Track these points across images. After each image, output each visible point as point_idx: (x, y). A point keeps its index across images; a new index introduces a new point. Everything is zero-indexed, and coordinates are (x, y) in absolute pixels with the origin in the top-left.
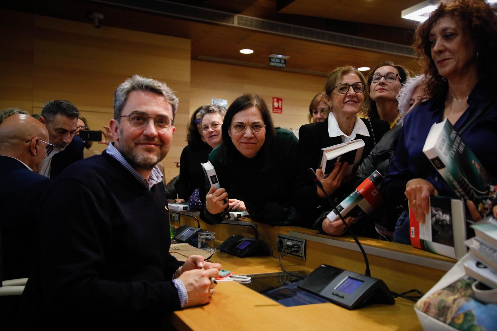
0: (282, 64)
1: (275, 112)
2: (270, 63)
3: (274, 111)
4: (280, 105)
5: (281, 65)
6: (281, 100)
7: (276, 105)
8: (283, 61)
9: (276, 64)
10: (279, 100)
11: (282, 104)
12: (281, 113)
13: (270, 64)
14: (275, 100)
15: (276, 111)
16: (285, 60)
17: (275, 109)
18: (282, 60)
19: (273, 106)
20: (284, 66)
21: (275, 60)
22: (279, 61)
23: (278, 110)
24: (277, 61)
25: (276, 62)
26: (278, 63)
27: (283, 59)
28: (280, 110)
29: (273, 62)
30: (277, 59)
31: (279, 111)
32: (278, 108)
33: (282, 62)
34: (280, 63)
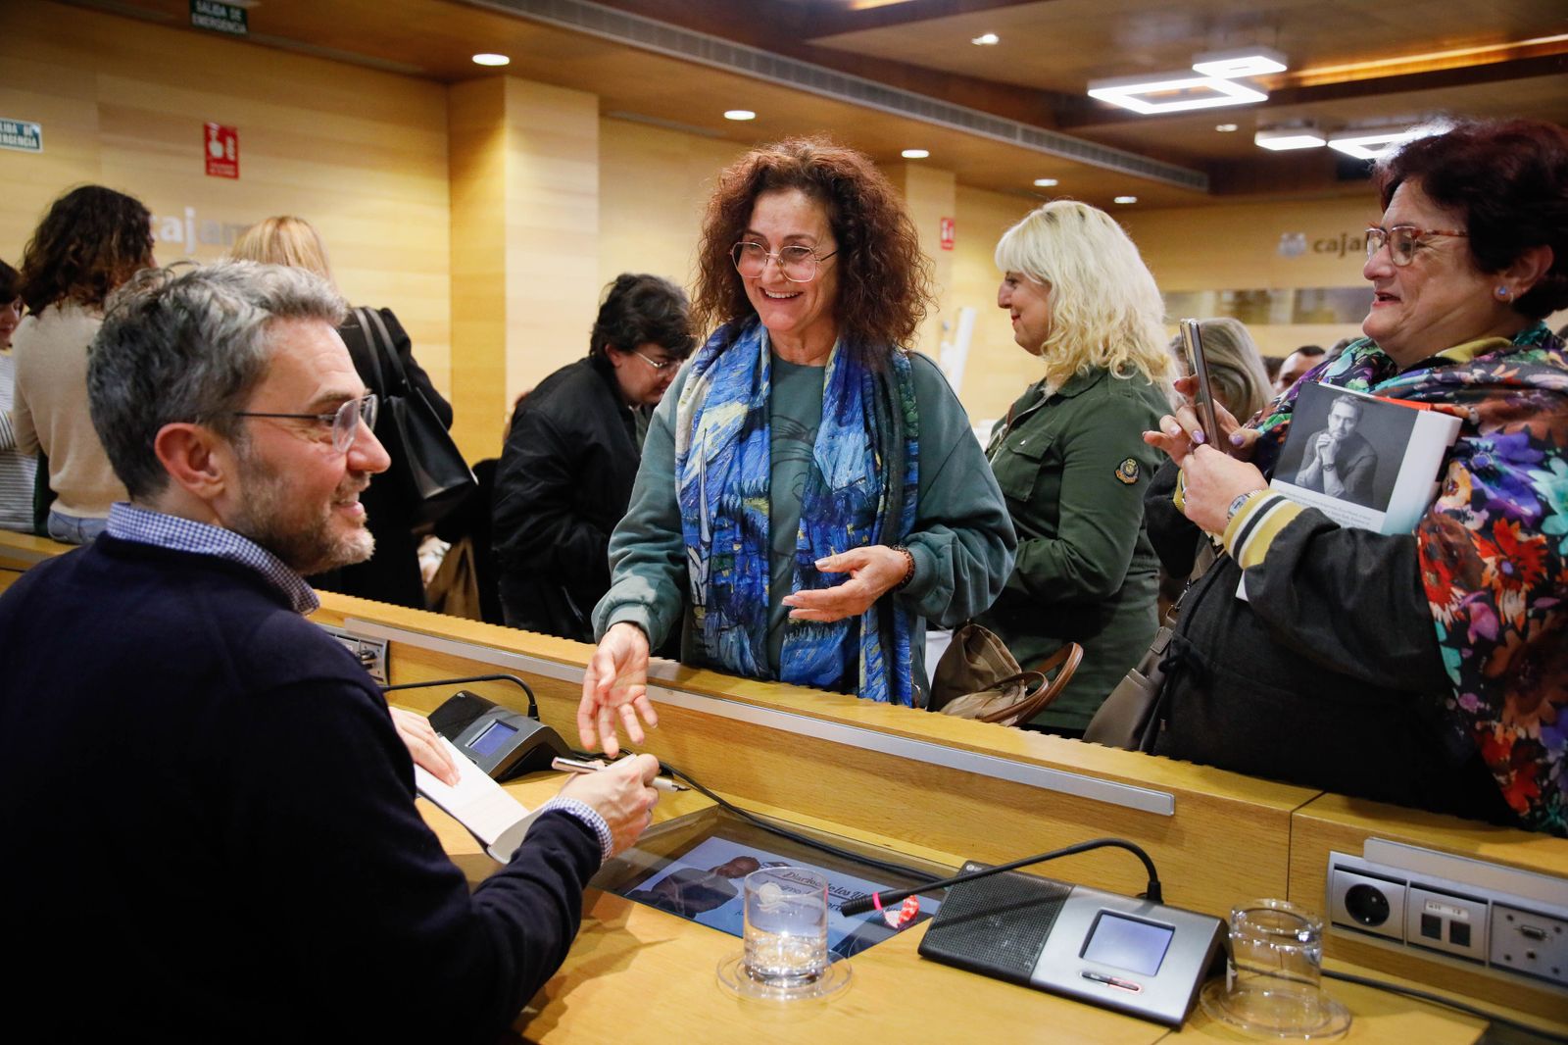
0: (235, 24)
1: (216, 174)
2: (194, 16)
3: (212, 171)
4: (230, 151)
5: (231, 27)
6: (234, 137)
7: (217, 150)
8: (236, 15)
9: (213, 23)
10: (224, 134)
11: (236, 147)
12: (236, 176)
13: (194, 21)
14: (214, 134)
15: (216, 169)
16: (244, 12)
17: (213, 165)
18: (232, 11)
19: (208, 152)
20: (242, 30)
21: (211, 9)
22: (223, 12)
23: (223, 166)
24: (217, 14)
25: (215, 17)
26: (222, 18)
27: (236, 8)
28: (232, 167)
29: (204, 14)
30: (215, 7)
31: (229, 169)
32: (224, 160)
33: (233, 17)
34: (228, 18)
